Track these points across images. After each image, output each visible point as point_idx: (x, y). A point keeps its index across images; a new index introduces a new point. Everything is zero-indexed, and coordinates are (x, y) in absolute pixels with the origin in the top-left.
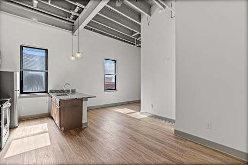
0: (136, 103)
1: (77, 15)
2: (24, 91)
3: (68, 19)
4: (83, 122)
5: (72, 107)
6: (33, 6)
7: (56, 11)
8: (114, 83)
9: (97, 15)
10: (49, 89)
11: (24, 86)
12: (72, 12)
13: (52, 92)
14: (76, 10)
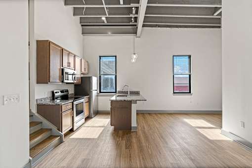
0: (215, 115)
1: (136, 16)
2: (102, 91)
3: (131, 24)
4: (132, 126)
5: (122, 108)
6: (104, 23)
7: (120, 20)
8: (188, 85)
9: (147, 7)
10: (117, 90)
11: (102, 87)
12: (131, 16)
13: (119, 92)
14: (134, 12)
